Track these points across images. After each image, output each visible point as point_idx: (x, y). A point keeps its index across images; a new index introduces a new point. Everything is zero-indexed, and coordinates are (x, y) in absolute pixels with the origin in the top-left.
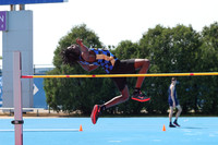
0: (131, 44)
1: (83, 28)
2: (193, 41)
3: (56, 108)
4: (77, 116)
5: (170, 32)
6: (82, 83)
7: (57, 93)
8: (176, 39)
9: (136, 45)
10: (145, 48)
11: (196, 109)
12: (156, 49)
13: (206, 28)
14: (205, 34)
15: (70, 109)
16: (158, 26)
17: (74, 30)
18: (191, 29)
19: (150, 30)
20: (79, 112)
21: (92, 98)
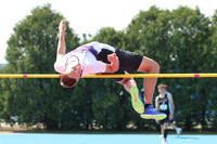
0: (113, 32)
1: (47, 9)
2: (200, 28)
3: (8, 120)
4: (38, 131)
5: (169, 16)
6: (46, 86)
7: (11, 100)
8: (177, 26)
9: (121, 34)
10: (134, 38)
11: (204, 123)
12: (148, 39)
15: (28, 121)
16: (153, 8)
17: (35, 11)
18: (198, 12)
19: (142, 13)
20: (42, 126)
21: (60, 107)
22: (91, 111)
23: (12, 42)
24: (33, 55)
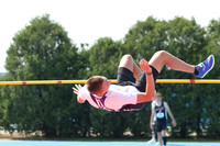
0: (111, 42)
1: (45, 19)
2: (195, 39)
3: (7, 128)
4: (37, 138)
5: (165, 26)
6: (45, 94)
7: (10, 108)
8: (172, 36)
9: (119, 44)
10: (131, 48)
11: (199, 131)
12: (146, 49)
13: (213, 22)
14: (213, 29)
15: (27, 129)
16: (150, 19)
17: (34, 22)
18: (194, 23)
19: (139, 24)
20: (40, 133)
21: (58, 115)
22: (88, 118)
23: (11, 52)
24: (32, 64)
